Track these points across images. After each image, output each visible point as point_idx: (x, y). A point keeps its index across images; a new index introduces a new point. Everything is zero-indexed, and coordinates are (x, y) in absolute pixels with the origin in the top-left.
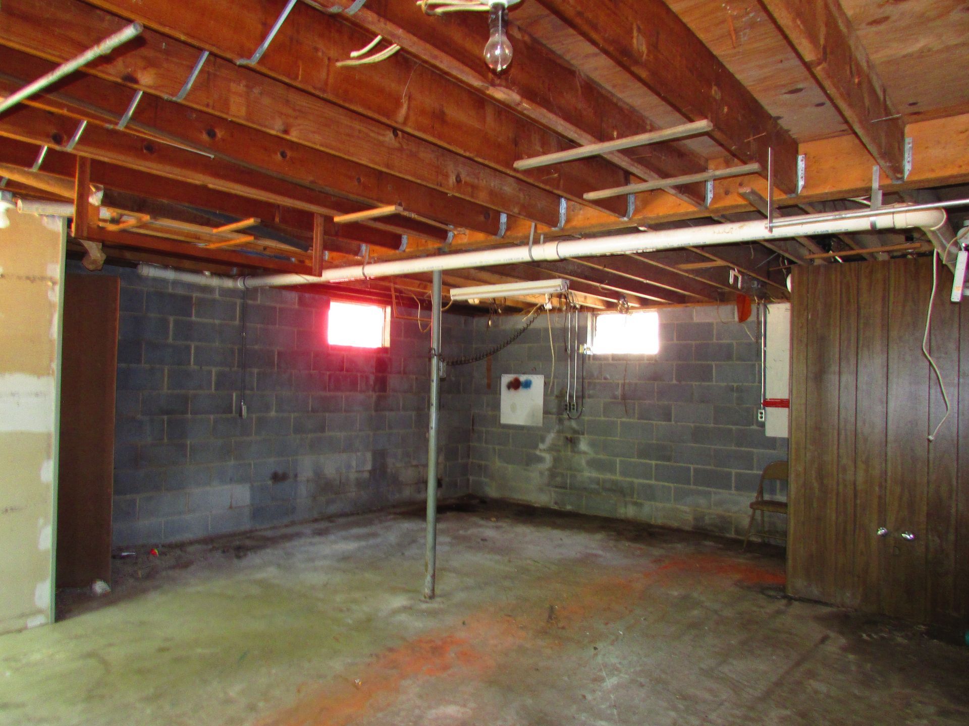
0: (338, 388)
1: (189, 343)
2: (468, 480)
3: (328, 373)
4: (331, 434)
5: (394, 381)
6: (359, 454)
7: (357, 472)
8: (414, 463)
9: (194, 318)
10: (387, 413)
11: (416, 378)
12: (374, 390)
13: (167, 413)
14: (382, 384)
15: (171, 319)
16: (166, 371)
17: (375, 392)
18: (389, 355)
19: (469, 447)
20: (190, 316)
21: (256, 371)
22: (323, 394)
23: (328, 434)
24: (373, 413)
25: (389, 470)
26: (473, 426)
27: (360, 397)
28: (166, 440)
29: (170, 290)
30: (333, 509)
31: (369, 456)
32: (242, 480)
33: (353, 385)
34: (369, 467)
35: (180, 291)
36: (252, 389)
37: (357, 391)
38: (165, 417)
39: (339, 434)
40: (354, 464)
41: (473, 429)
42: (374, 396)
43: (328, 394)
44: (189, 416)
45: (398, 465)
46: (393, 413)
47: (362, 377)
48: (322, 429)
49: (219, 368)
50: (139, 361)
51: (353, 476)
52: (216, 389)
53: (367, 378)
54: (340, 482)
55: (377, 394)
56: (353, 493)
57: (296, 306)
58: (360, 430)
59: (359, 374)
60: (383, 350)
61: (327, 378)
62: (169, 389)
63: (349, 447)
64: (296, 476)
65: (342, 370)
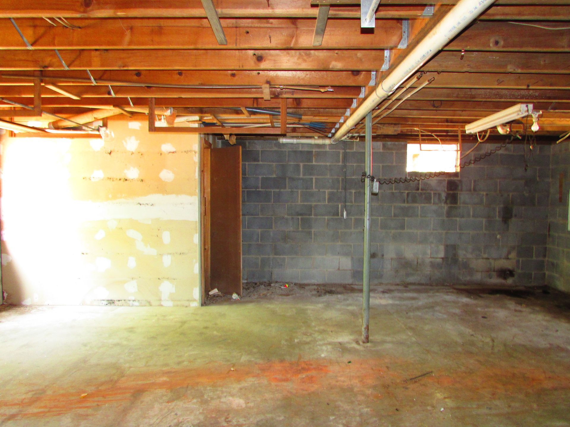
0: (414, 201)
1: (312, 177)
2: (544, 274)
3: (406, 192)
4: (409, 231)
5: (463, 196)
6: (433, 246)
7: (431, 258)
8: (486, 256)
9: (314, 163)
10: (458, 219)
11: (487, 195)
12: (446, 202)
13: (301, 215)
14: (452, 198)
15: (301, 165)
16: (299, 192)
17: (447, 204)
18: (459, 178)
19: (545, 249)
20: (312, 162)
21: (353, 191)
22: (403, 205)
23: (406, 230)
24: (445, 218)
25: (460, 259)
26: (549, 231)
27: (434, 207)
28: (300, 229)
29: (300, 149)
30: (411, 279)
31: (442, 248)
32: (346, 254)
33: (428, 199)
34: (442, 255)
35: (306, 149)
36: (351, 202)
37: (430, 203)
38: (300, 217)
39: (416, 231)
40: (429, 252)
41: (549, 235)
42: (445, 207)
43: (406, 205)
44: (313, 216)
45: (469, 256)
46: (463, 219)
47: (435, 194)
48: (403, 227)
49: (330, 190)
50: (285, 188)
51: (428, 260)
52: (328, 202)
53: (440, 195)
54: (417, 263)
55: (449, 205)
56: (428, 271)
57: (381, 151)
58: (433, 230)
59: (432, 192)
60: (456, 174)
61: (405, 195)
62: (301, 202)
63: (424, 240)
64: (383, 255)
65: (418, 189)
